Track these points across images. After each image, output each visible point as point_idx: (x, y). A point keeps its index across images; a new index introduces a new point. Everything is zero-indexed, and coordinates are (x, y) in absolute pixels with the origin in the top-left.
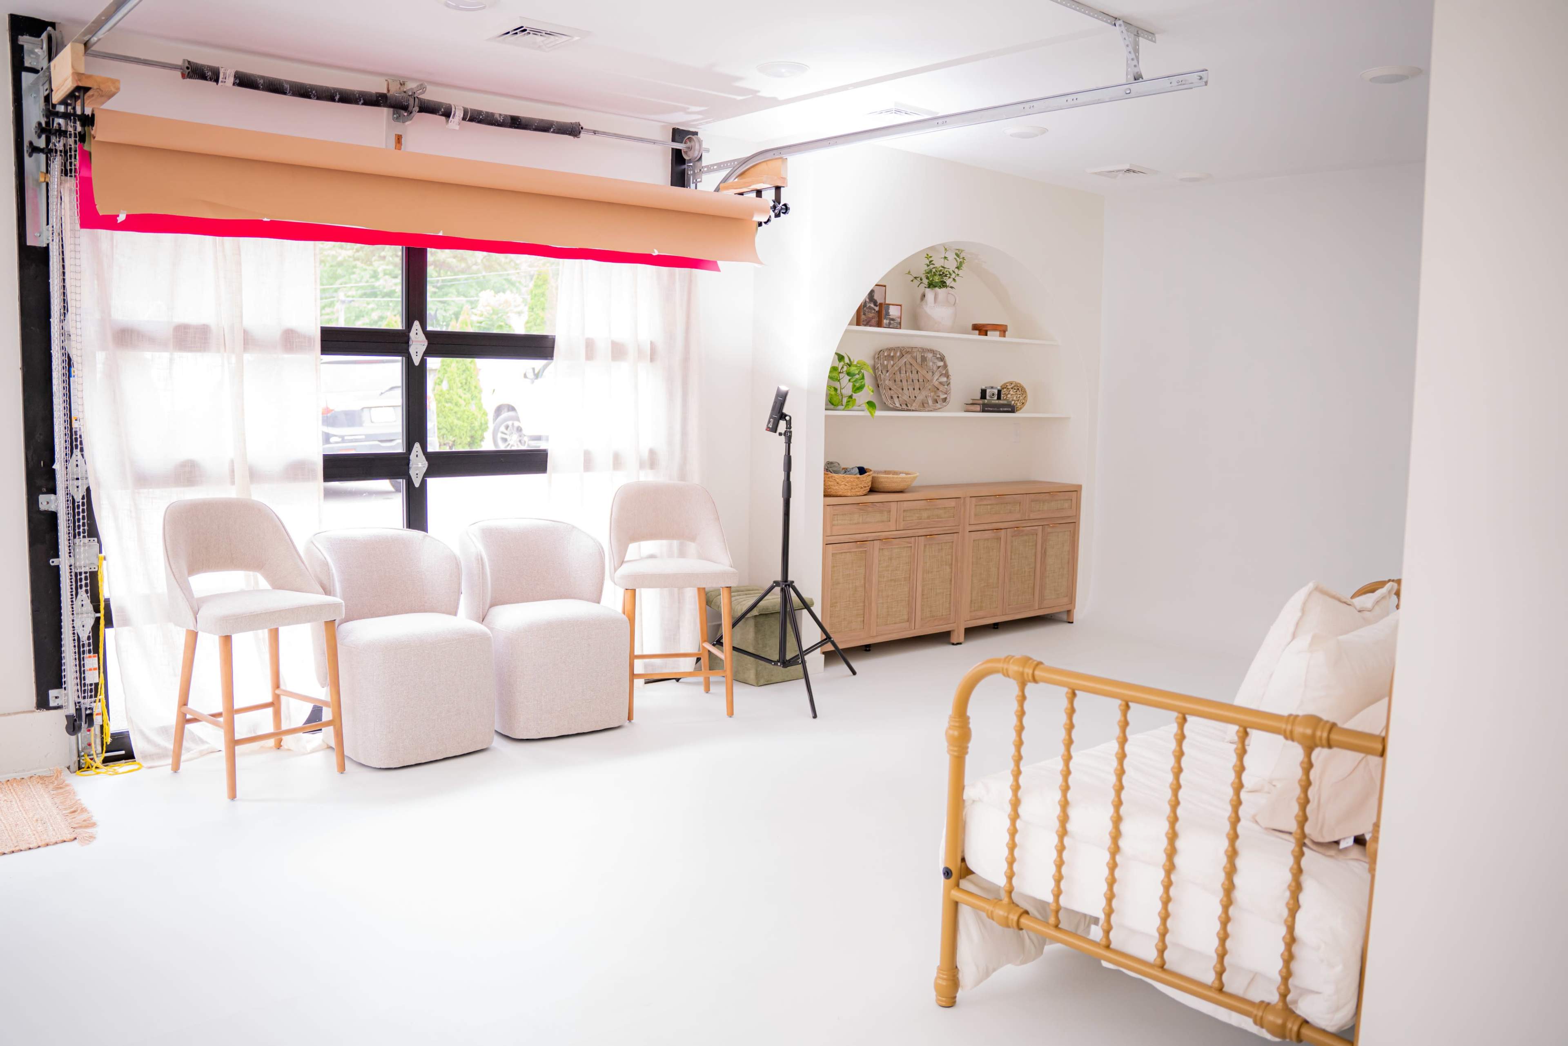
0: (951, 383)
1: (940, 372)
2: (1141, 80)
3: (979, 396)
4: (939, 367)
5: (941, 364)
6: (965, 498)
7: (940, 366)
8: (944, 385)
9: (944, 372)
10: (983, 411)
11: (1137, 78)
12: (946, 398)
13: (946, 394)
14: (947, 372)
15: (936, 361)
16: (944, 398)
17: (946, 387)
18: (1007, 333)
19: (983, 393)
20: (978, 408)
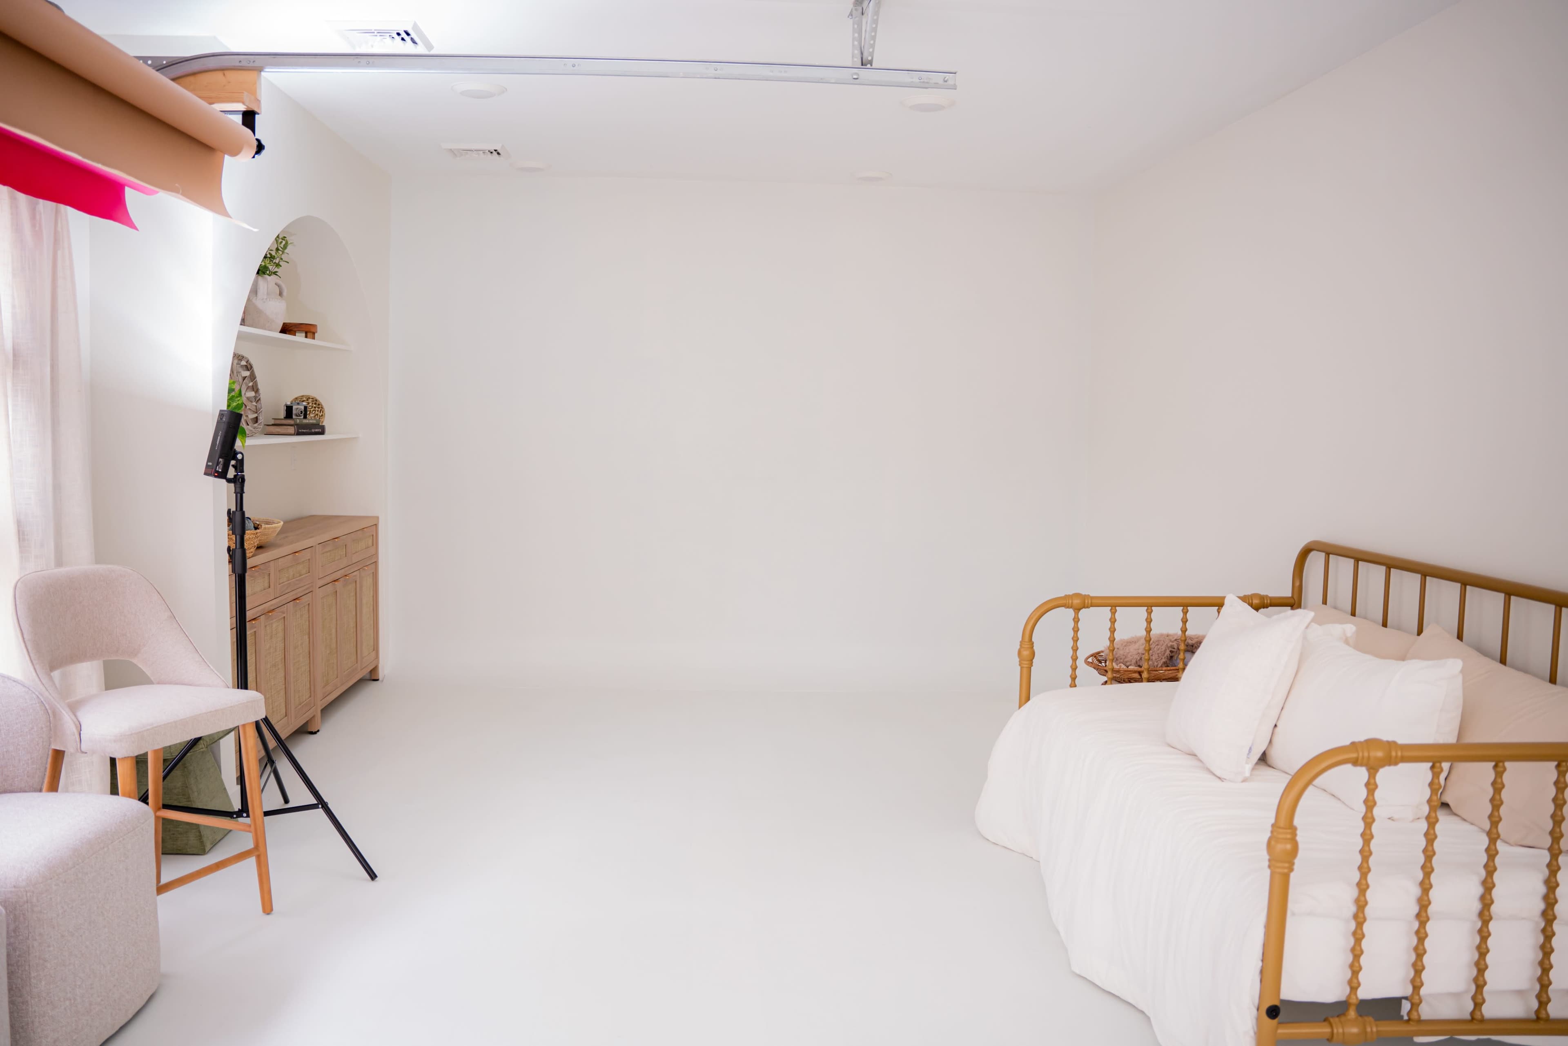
0: (261, 399)
1: (246, 384)
2: (869, 66)
3: (282, 414)
4: (244, 378)
5: (247, 373)
6: (315, 546)
7: (246, 377)
8: (252, 402)
9: (251, 384)
10: (298, 434)
11: (864, 63)
12: (257, 417)
13: (257, 413)
14: (256, 384)
15: (240, 370)
16: (255, 418)
17: (254, 403)
18: (316, 334)
19: (289, 410)
20: (291, 430)
